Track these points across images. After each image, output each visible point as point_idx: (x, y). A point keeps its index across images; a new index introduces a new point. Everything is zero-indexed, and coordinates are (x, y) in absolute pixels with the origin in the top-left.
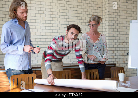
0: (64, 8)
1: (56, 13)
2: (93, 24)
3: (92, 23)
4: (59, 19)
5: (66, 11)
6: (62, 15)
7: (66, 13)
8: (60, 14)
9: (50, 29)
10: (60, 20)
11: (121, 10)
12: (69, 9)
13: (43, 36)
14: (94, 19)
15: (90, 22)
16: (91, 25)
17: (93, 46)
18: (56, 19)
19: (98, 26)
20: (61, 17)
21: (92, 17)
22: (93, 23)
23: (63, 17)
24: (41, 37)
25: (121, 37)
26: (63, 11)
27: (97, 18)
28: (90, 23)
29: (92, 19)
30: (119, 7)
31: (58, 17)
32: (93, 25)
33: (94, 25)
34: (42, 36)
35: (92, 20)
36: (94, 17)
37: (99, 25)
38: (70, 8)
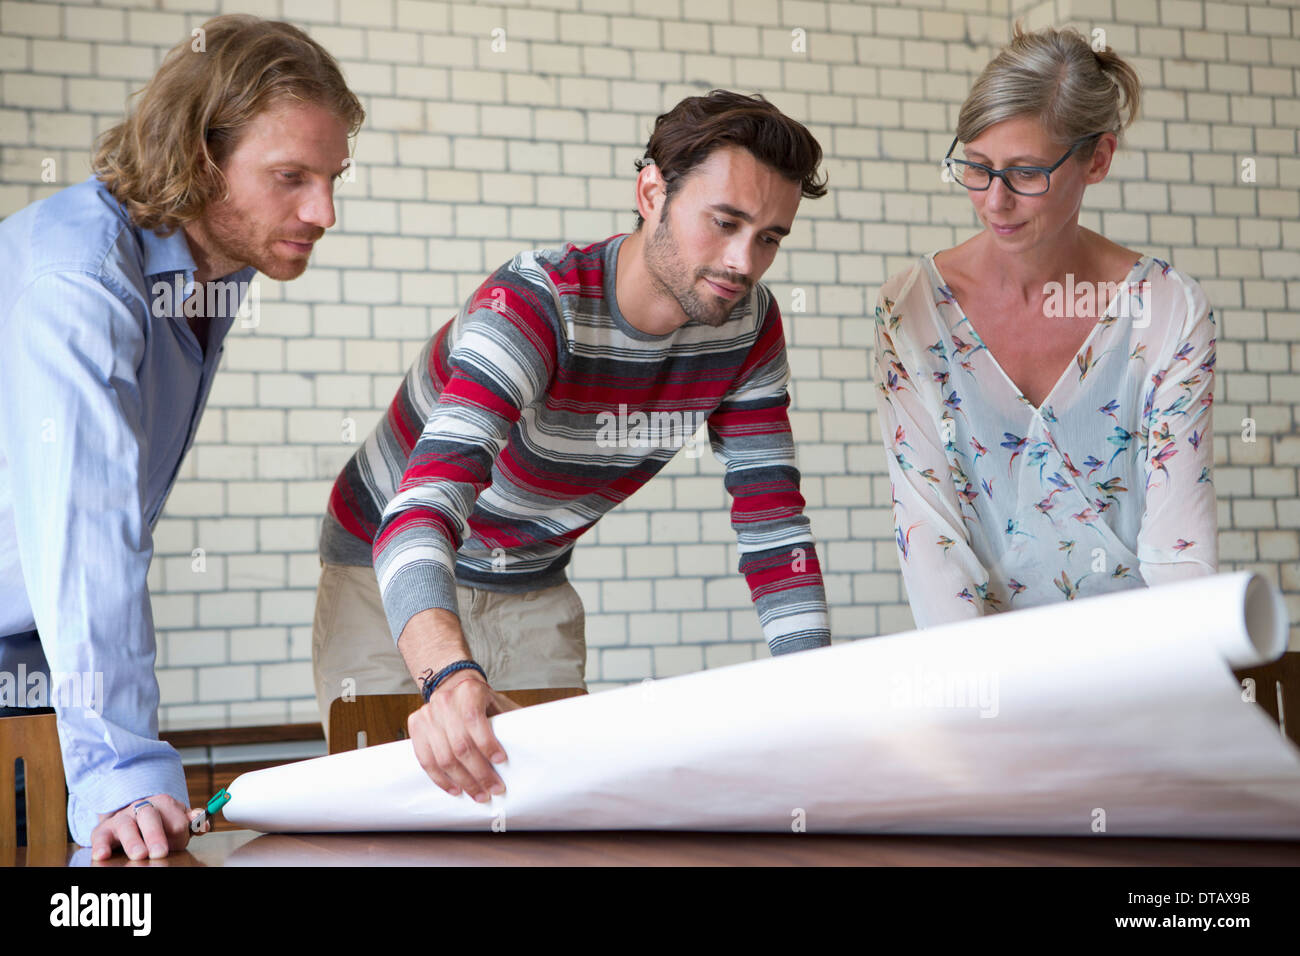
0: (550, 58)
1: (459, 119)
2: (1011, 165)
3: (1002, 145)
4: (498, 188)
5: (575, 92)
6: (533, 141)
7: (583, 112)
8: (515, 122)
9: (398, 304)
10: (516, 189)
11: (1227, 61)
12: (618, 64)
13: (310, 375)
14: (1031, 98)
15: (971, 126)
16: (986, 169)
17: (1016, 443)
18: (460, 187)
19: (1085, 180)
20: (525, 157)
21: (1000, 62)
22: (1015, 152)
23: (542, 157)
24: (296, 391)
25: (1246, 370)
26: (540, 91)
27: (1068, 81)
28: (978, 146)
29: (1000, 91)
30: (1203, 29)
31: (489, 155)
32: (1008, 176)
33: (1031, 175)
34: (305, 385)
35: (996, 114)
36: (1033, 61)
37: (1101, 166)
38: (623, 57)
